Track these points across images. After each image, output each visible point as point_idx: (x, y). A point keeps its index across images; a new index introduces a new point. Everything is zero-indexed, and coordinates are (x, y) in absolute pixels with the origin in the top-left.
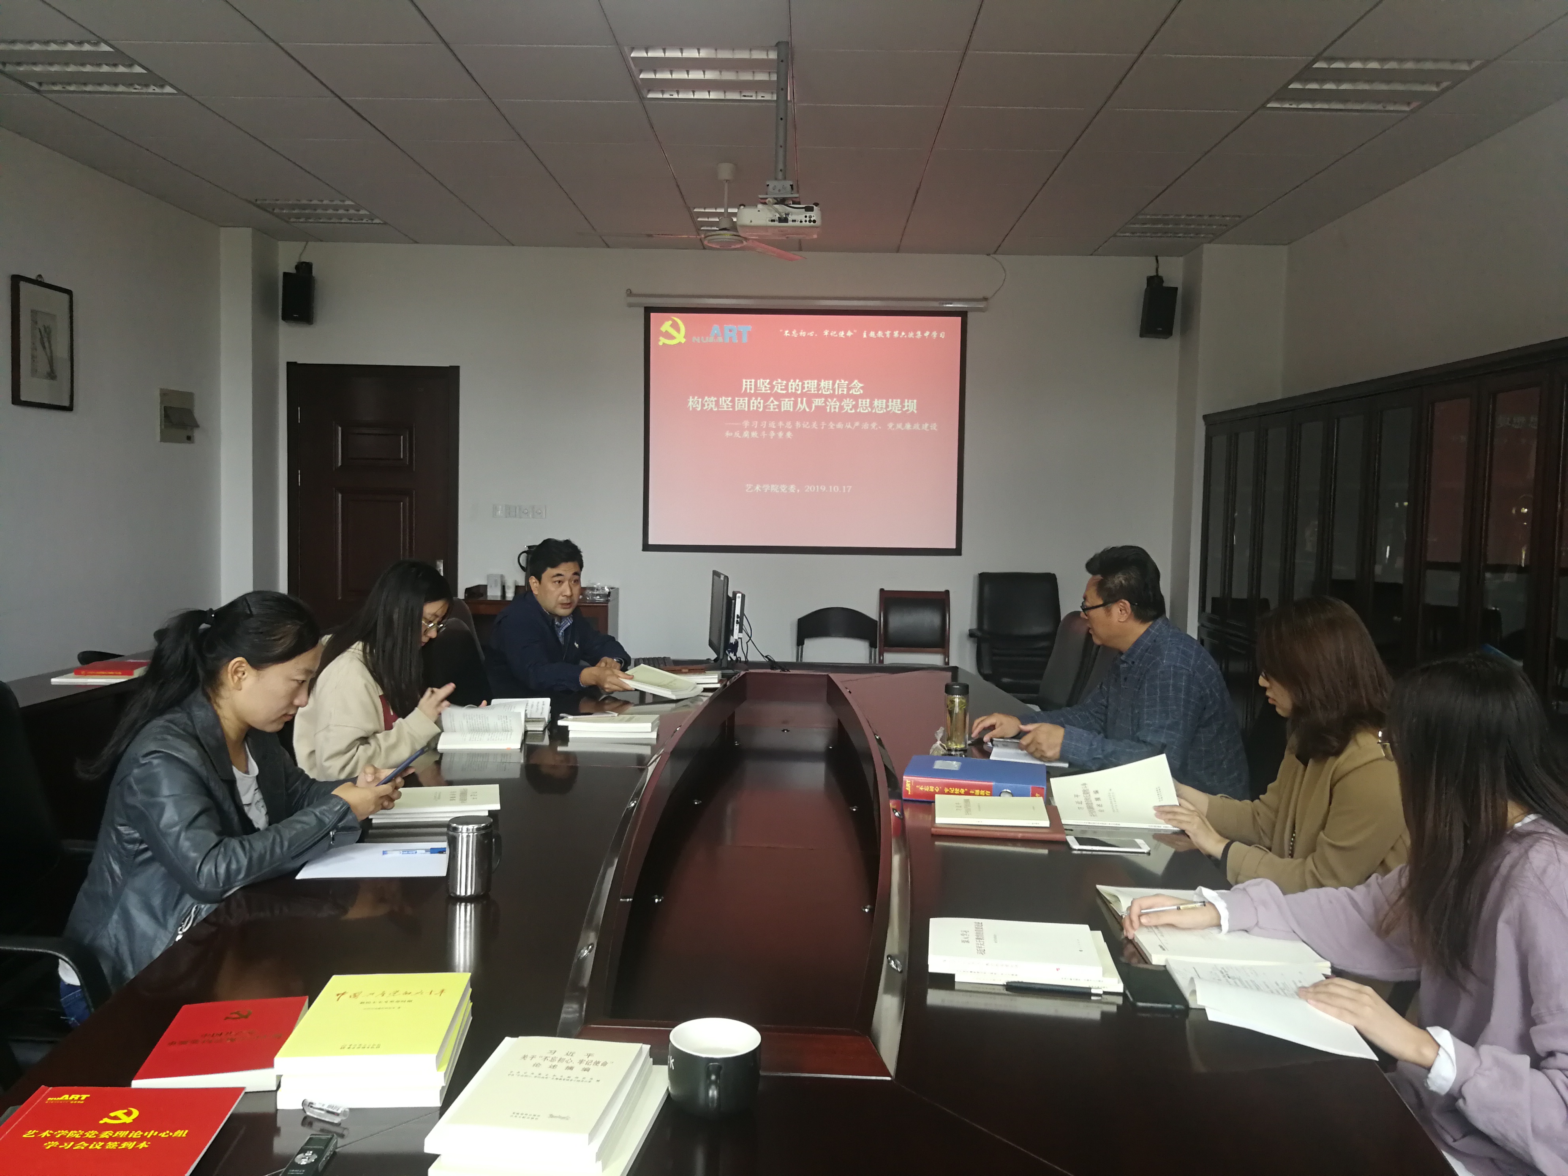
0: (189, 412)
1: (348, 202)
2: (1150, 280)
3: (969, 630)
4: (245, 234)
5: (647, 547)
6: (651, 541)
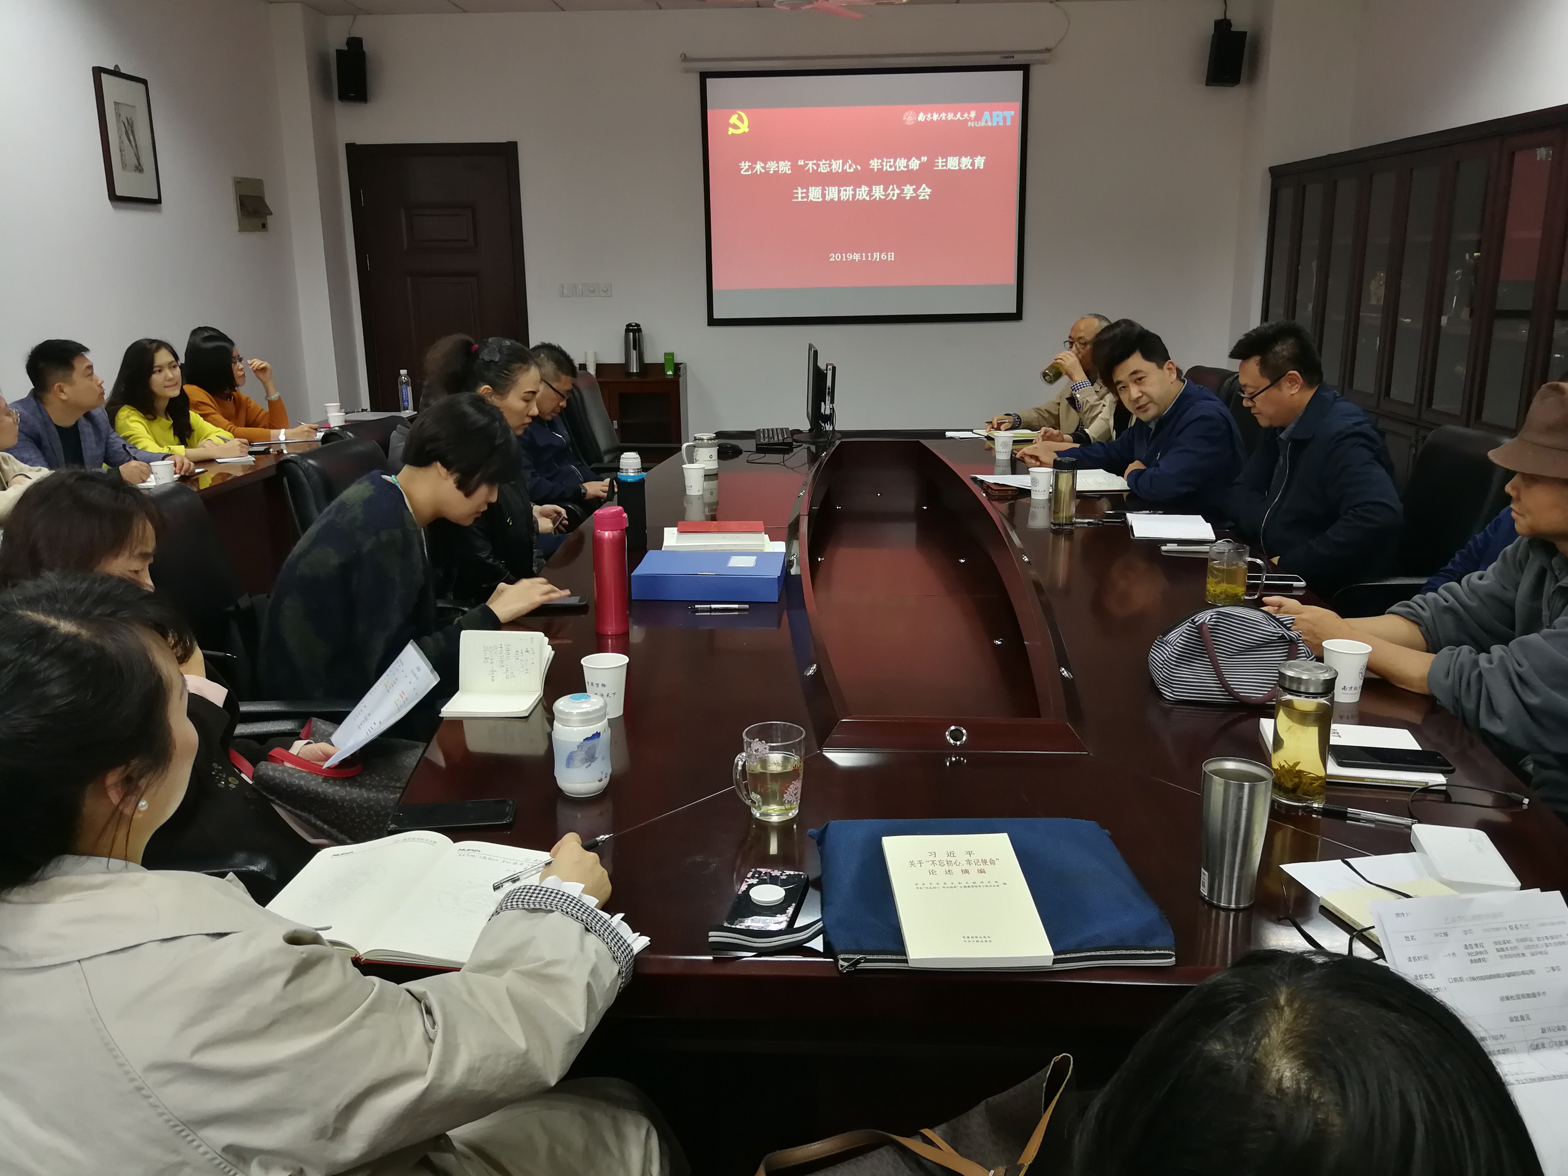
0: (261, 200)
2: (1218, 24)
5: (712, 322)
6: (716, 316)
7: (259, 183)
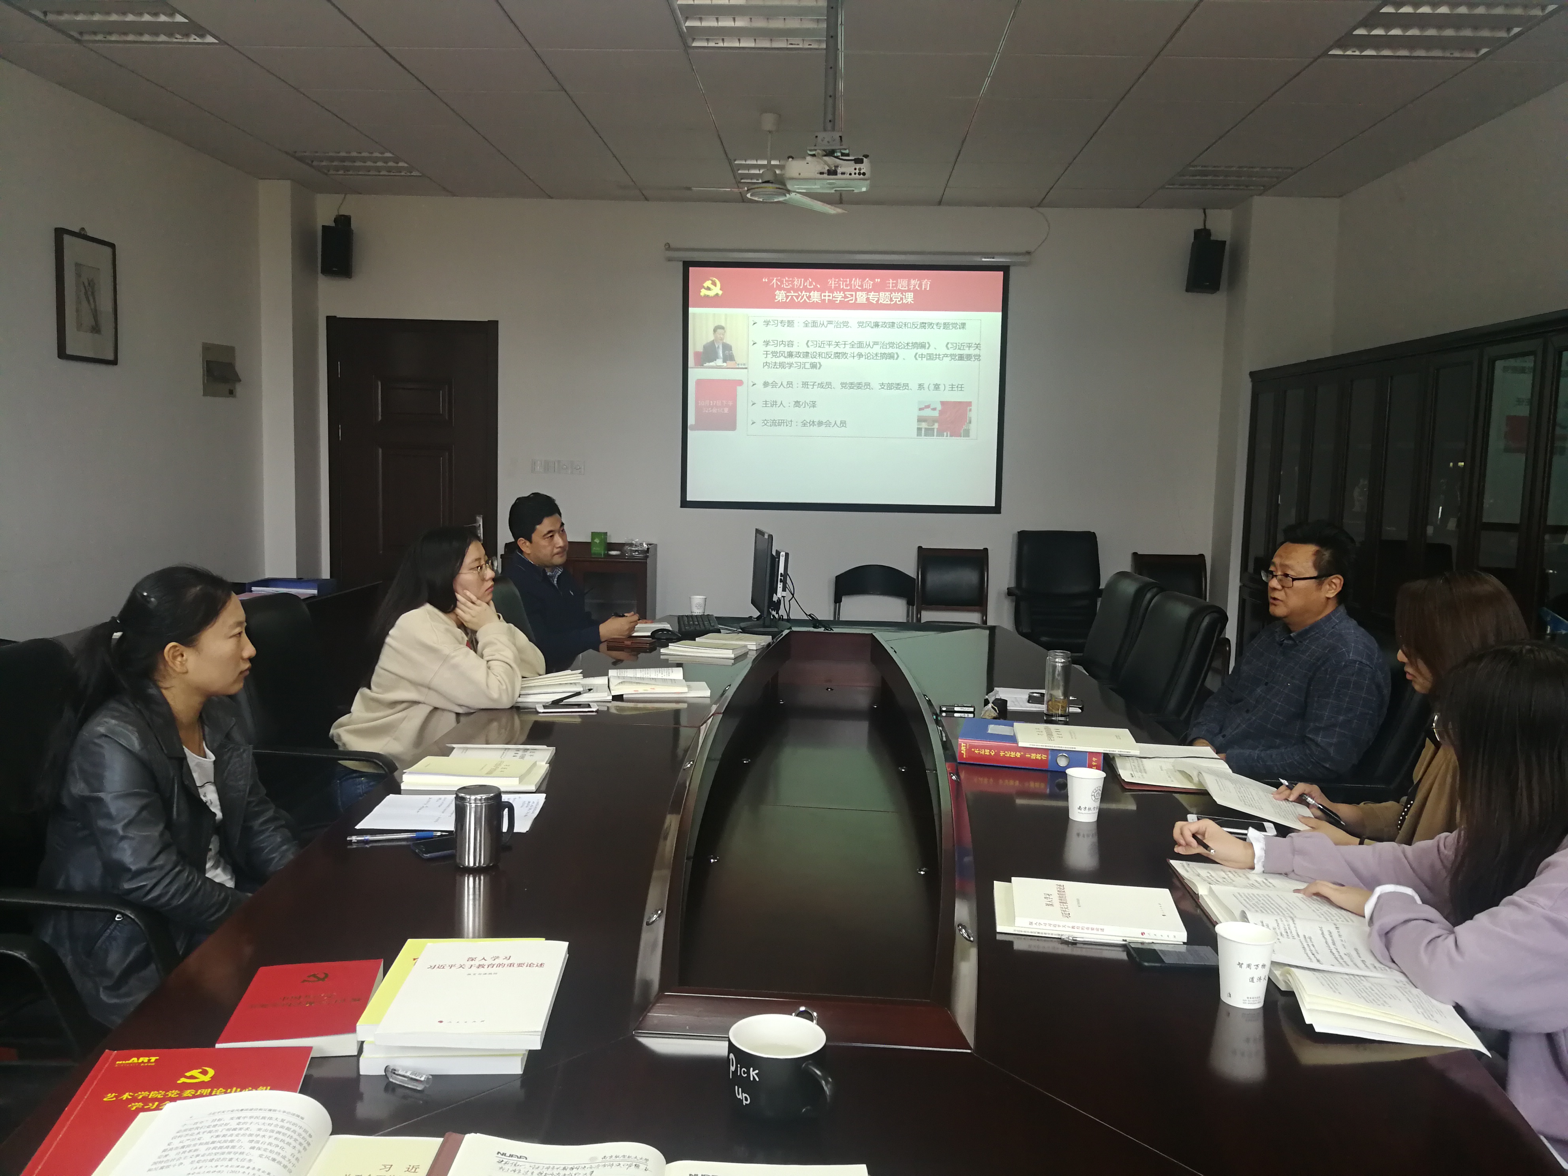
0: (231, 366)
1: (388, 155)
2: (1197, 233)
3: (1008, 589)
4: (284, 187)
5: (685, 504)
6: (690, 498)
7: (231, 350)
